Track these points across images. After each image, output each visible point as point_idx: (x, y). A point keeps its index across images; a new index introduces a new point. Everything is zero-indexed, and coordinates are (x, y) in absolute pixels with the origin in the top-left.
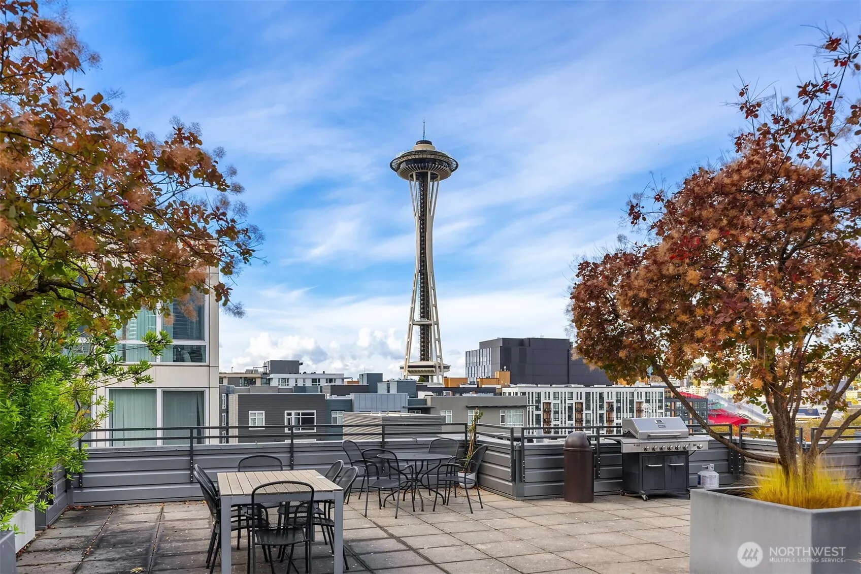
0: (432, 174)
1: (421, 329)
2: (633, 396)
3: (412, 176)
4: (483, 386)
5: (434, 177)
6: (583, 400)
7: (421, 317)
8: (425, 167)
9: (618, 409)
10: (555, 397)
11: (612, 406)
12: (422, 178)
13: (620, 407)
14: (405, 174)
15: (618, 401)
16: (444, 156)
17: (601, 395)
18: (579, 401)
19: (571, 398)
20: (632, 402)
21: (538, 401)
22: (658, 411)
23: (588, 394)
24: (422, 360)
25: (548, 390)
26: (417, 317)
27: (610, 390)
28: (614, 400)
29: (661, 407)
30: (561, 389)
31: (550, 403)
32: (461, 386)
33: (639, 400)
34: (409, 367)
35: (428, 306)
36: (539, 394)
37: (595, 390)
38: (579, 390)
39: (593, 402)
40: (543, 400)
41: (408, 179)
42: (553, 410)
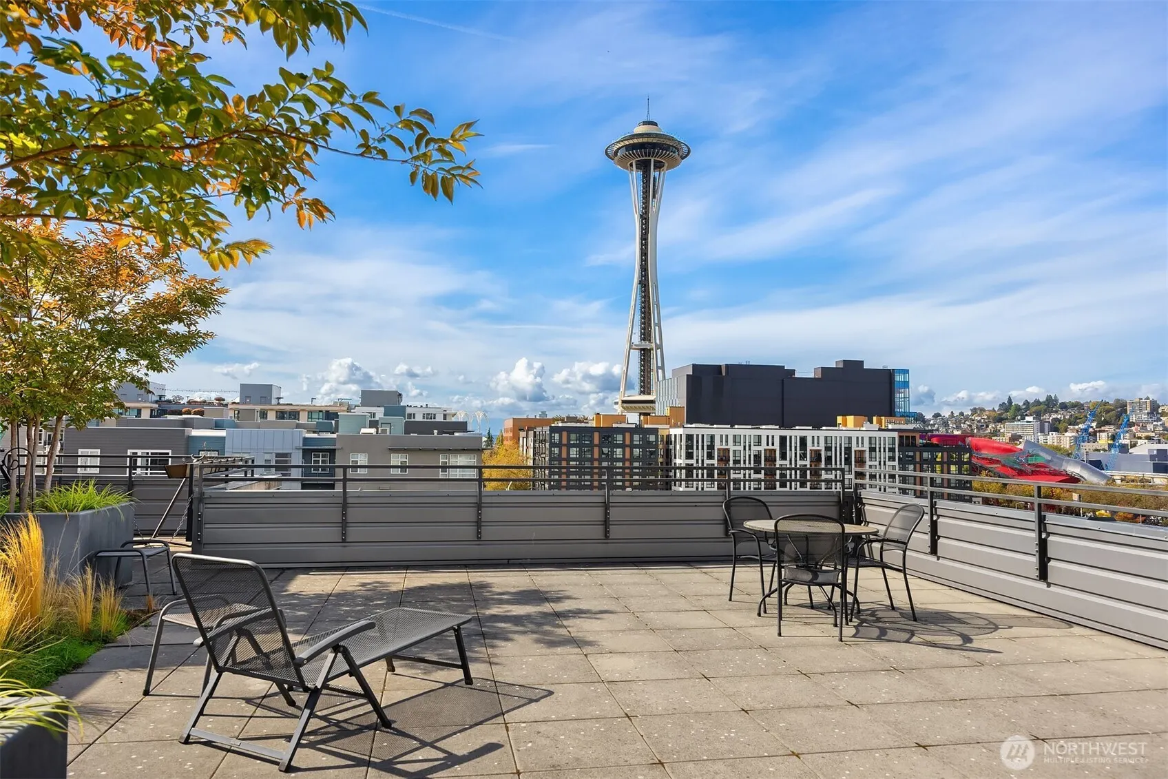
0: (655, 162)
1: (641, 355)
2: (850, 442)
3: (631, 165)
4: (646, 426)
5: (659, 166)
6: (777, 447)
7: (642, 339)
8: (649, 153)
9: (829, 459)
10: (735, 441)
11: (820, 455)
12: (644, 166)
13: (831, 457)
14: (623, 162)
15: (828, 449)
16: (672, 139)
17: (803, 441)
18: (770, 447)
19: (759, 443)
20: (848, 450)
21: (711, 447)
22: (888, 463)
23: (783, 440)
24: (643, 392)
25: (724, 432)
26: (636, 339)
27: (816, 433)
28: (822, 447)
29: (892, 459)
30: (746, 432)
31: (728, 450)
32: (614, 425)
33: (860, 448)
34: (624, 402)
35: (650, 325)
36: (712, 437)
37: (795, 433)
38: (770, 433)
39: (791, 450)
40: (717, 445)
41: (627, 169)
42: (732, 459)
